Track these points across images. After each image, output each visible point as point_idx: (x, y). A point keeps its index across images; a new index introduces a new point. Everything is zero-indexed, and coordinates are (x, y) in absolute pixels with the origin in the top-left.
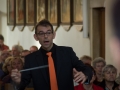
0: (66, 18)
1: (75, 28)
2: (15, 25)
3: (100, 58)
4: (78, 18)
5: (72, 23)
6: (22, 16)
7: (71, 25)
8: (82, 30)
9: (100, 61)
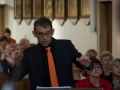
0: (73, 12)
1: (82, 22)
2: (22, 18)
3: (107, 52)
4: (85, 12)
5: (79, 16)
6: (29, 9)
7: (78, 19)
8: (89, 24)
9: (107, 55)
